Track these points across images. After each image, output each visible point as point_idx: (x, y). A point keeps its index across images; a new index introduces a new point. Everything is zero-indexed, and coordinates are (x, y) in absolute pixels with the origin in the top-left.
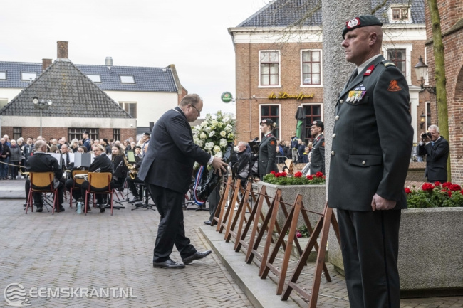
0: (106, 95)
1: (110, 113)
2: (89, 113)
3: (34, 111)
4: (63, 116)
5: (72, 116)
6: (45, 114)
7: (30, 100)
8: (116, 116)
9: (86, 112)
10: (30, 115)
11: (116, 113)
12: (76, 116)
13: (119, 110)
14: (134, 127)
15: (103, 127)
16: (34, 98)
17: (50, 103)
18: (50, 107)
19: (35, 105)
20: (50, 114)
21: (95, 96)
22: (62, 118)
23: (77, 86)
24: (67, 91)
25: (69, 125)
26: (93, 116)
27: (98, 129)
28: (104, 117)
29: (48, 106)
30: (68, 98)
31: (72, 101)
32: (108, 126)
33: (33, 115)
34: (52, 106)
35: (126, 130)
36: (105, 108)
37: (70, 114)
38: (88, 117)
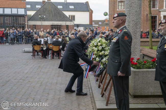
0: (63, 13)
1: (65, 20)
2: (58, 20)
3: (40, 19)
6: (43, 21)
7: (38, 16)
9: (57, 20)
11: (67, 20)
14: (73, 25)
15: (63, 25)
17: (45, 17)
19: (40, 17)
20: (45, 20)
21: (60, 14)
22: (49, 22)
23: (54, 11)
24: (50, 12)
25: (51, 24)
26: (59, 21)
27: (61, 25)
28: (63, 21)
29: (44, 17)
31: (52, 16)
32: (64, 24)
33: (39, 21)
35: (70, 26)
36: (63, 18)
37: (52, 20)
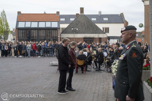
0: (96, 26)
1: (98, 32)
2: (91, 32)
3: (72, 32)
4: (82, 34)
5: (85, 34)
6: (76, 33)
8: (100, 33)
9: (89, 32)
10: (71, 34)
12: (86, 34)
13: (101, 31)
14: (106, 37)
15: (95, 37)
16: (72, 28)
18: (78, 31)
19: (73, 30)
20: (77, 33)
21: (93, 26)
22: (81, 34)
23: (87, 23)
24: (83, 25)
25: (84, 37)
26: (92, 33)
27: (94, 38)
28: (96, 34)
30: (83, 27)
31: (85, 28)
32: (97, 37)
33: (72, 34)
34: (78, 30)
35: (103, 38)
36: (96, 30)
37: (84, 33)
38: (90, 34)
